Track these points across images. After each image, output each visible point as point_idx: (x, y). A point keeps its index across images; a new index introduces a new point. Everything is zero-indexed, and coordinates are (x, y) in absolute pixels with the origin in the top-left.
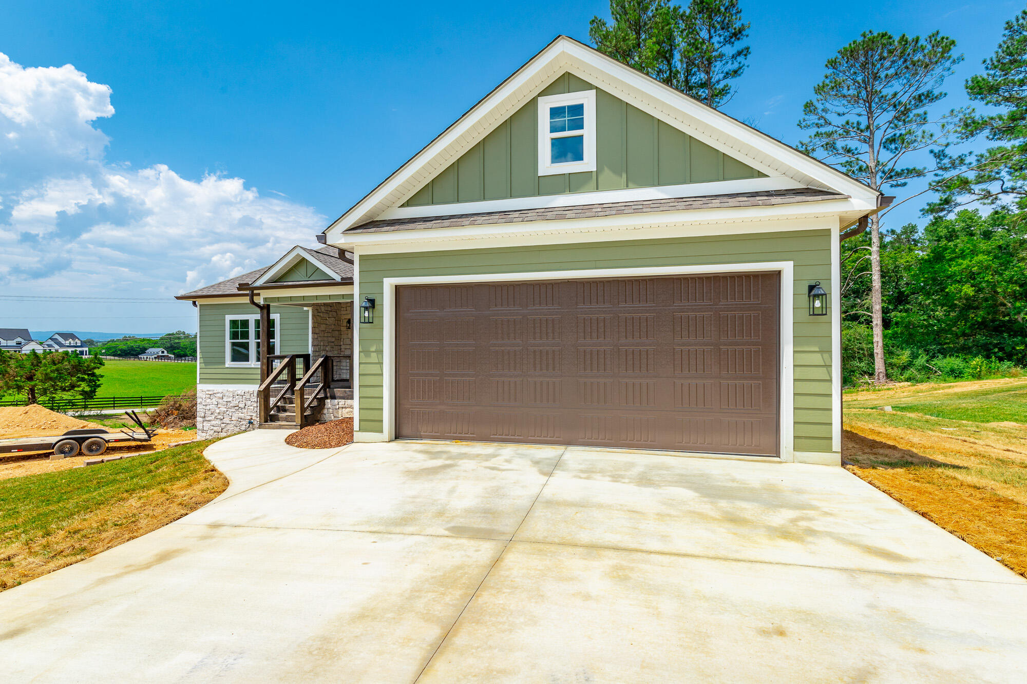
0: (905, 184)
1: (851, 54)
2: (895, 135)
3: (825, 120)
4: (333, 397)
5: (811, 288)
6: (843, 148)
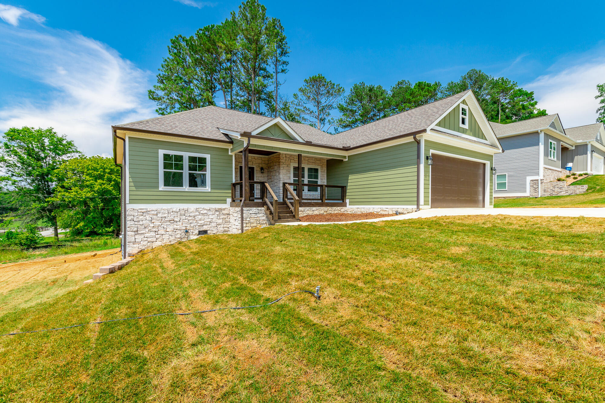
1: (313, 80)
5: (492, 168)
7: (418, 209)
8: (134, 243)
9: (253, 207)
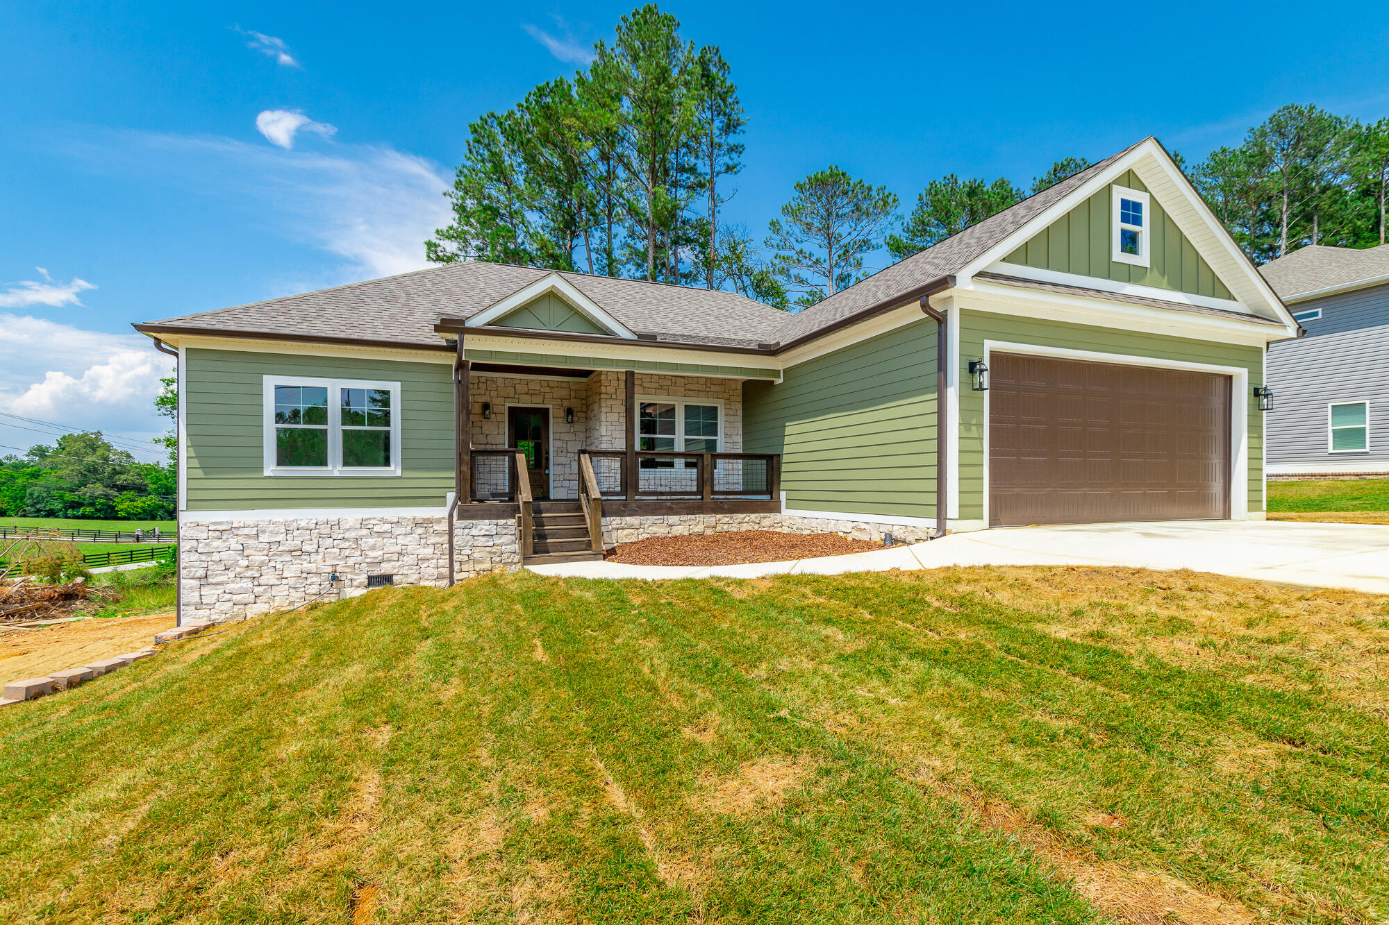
5: (1256, 390)
7: (942, 531)
8: (199, 605)
9: (483, 518)
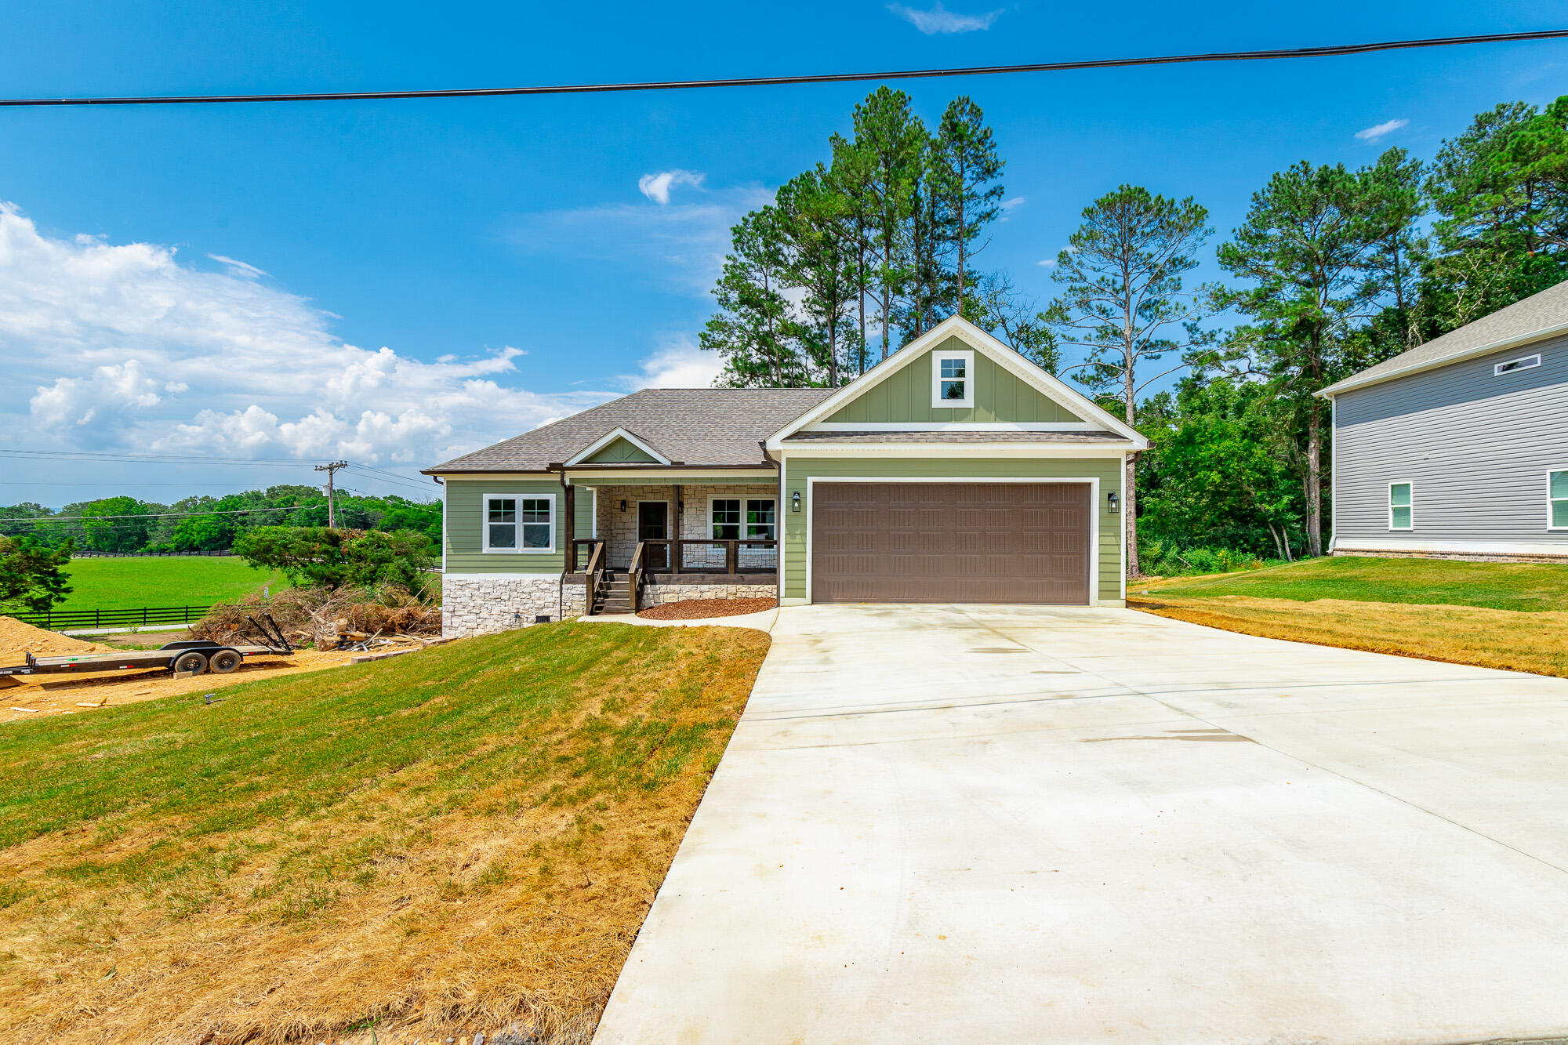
0: (1159, 357)
1: (1107, 205)
2: (1150, 300)
3: (1081, 274)
4: (653, 582)
5: (1110, 495)
6: (1097, 307)
